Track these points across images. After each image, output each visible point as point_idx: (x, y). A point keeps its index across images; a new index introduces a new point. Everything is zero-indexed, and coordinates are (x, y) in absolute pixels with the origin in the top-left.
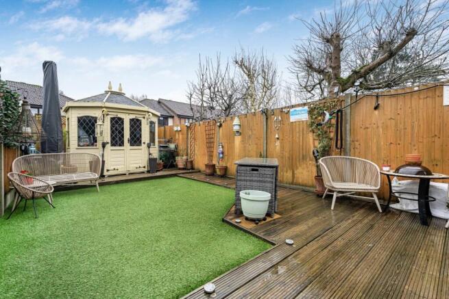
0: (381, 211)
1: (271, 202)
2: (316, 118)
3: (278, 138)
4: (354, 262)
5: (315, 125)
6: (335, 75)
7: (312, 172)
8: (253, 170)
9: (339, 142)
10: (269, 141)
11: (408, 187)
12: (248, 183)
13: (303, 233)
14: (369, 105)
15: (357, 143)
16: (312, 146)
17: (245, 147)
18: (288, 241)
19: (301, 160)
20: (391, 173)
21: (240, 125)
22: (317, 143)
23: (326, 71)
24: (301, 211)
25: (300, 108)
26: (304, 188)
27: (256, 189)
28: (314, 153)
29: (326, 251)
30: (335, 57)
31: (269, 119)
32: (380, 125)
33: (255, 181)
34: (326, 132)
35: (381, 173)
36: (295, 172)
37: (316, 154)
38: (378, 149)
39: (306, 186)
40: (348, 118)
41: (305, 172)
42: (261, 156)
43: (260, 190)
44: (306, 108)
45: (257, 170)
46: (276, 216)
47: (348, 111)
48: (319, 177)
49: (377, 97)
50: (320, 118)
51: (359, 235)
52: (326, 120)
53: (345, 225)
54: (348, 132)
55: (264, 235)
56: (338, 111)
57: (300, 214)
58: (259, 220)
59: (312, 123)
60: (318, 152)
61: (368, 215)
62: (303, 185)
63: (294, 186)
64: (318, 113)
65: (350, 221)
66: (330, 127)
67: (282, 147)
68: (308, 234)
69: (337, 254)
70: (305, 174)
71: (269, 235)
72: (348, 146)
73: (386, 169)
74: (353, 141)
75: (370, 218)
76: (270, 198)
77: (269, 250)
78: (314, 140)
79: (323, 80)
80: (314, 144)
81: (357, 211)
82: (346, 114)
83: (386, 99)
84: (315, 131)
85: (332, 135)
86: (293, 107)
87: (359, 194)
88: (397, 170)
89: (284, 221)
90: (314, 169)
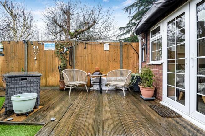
0: (88, 91)
1: (37, 99)
2: (60, 49)
3: (36, 59)
4: (85, 116)
5: (59, 53)
6: (68, 30)
7: (57, 78)
8: (22, 80)
9: (71, 62)
10: (29, 61)
11: (96, 80)
12: (18, 89)
13: (59, 111)
14: (82, 46)
15: (78, 63)
16: (57, 64)
17: (8, 65)
18: (52, 119)
19: (51, 72)
20: (91, 75)
21: (3, 49)
22: (60, 63)
23: (64, 27)
24: (54, 100)
25: (51, 43)
26: (53, 87)
27: (24, 93)
28: (59, 68)
29: (72, 116)
30: (68, 21)
31: (29, 47)
32: (86, 56)
33: (24, 87)
34: (65, 57)
35: (88, 75)
36: (48, 79)
37: (60, 69)
38: (86, 66)
39: (54, 86)
40: (75, 51)
41: (53, 79)
42: (23, 70)
43: (28, 92)
44: (54, 43)
45: (26, 79)
46: (40, 107)
47: (75, 48)
48: (62, 80)
49: (85, 43)
50: (61, 50)
51: (83, 104)
52: (64, 52)
53: (77, 102)
54: (74, 58)
55: (35, 121)
56: (71, 47)
57: (54, 102)
58: (29, 113)
59: (58, 52)
60: (61, 67)
61: (84, 94)
62: (52, 86)
63: (47, 87)
64: (61, 47)
65: (78, 99)
66: (66, 55)
67: (39, 65)
68: (62, 111)
69: (78, 116)
70: (54, 79)
71: (39, 120)
72: (75, 64)
73: (89, 74)
74: (76, 62)
75: (85, 95)
76: (37, 96)
77: (41, 129)
78: (59, 61)
79: (62, 31)
80: (58, 63)
81: (79, 94)
82: (74, 49)
83: (88, 45)
84: (59, 56)
85: (67, 59)
86: (46, 42)
87: (79, 86)
88: (93, 74)
89: (46, 108)
90: (59, 76)
